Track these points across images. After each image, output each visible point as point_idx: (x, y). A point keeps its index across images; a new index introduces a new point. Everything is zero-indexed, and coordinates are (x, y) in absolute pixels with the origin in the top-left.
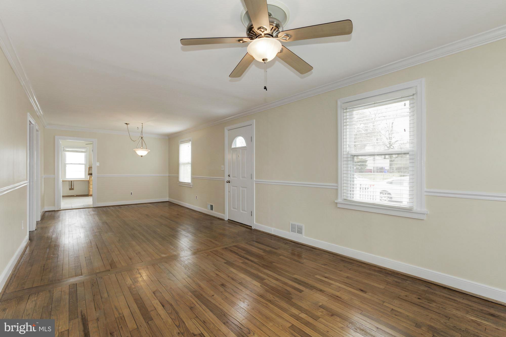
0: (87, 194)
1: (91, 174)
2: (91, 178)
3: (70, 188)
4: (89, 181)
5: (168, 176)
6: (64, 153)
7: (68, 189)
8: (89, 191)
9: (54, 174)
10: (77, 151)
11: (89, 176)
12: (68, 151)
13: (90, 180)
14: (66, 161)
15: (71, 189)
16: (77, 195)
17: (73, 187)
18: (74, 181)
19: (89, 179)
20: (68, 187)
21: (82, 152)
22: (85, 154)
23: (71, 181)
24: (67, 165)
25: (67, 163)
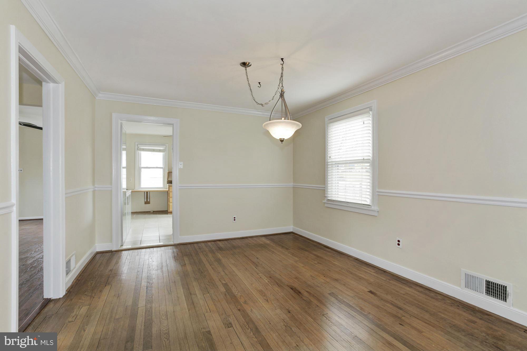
0: (167, 210)
1: (170, 182)
2: (170, 187)
3: (145, 202)
4: (168, 192)
5: (292, 186)
6: (139, 153)
7: (144, 203)
8: (168, 206)
9: (111, 183)
10: (154, 150)
11: (168, 184)
12: (143, 150)
13: (170, 191)
14: (140, 164)
15: (147, 203)
16: (154, 212)
17: (149, 201)
18: (150, 191)
19: (168, 190)
20: (143, 200)
21: (160, 151)
22: (164, 153)
23: (147, 192)
24: (142, 169)
25: (143, 165)
